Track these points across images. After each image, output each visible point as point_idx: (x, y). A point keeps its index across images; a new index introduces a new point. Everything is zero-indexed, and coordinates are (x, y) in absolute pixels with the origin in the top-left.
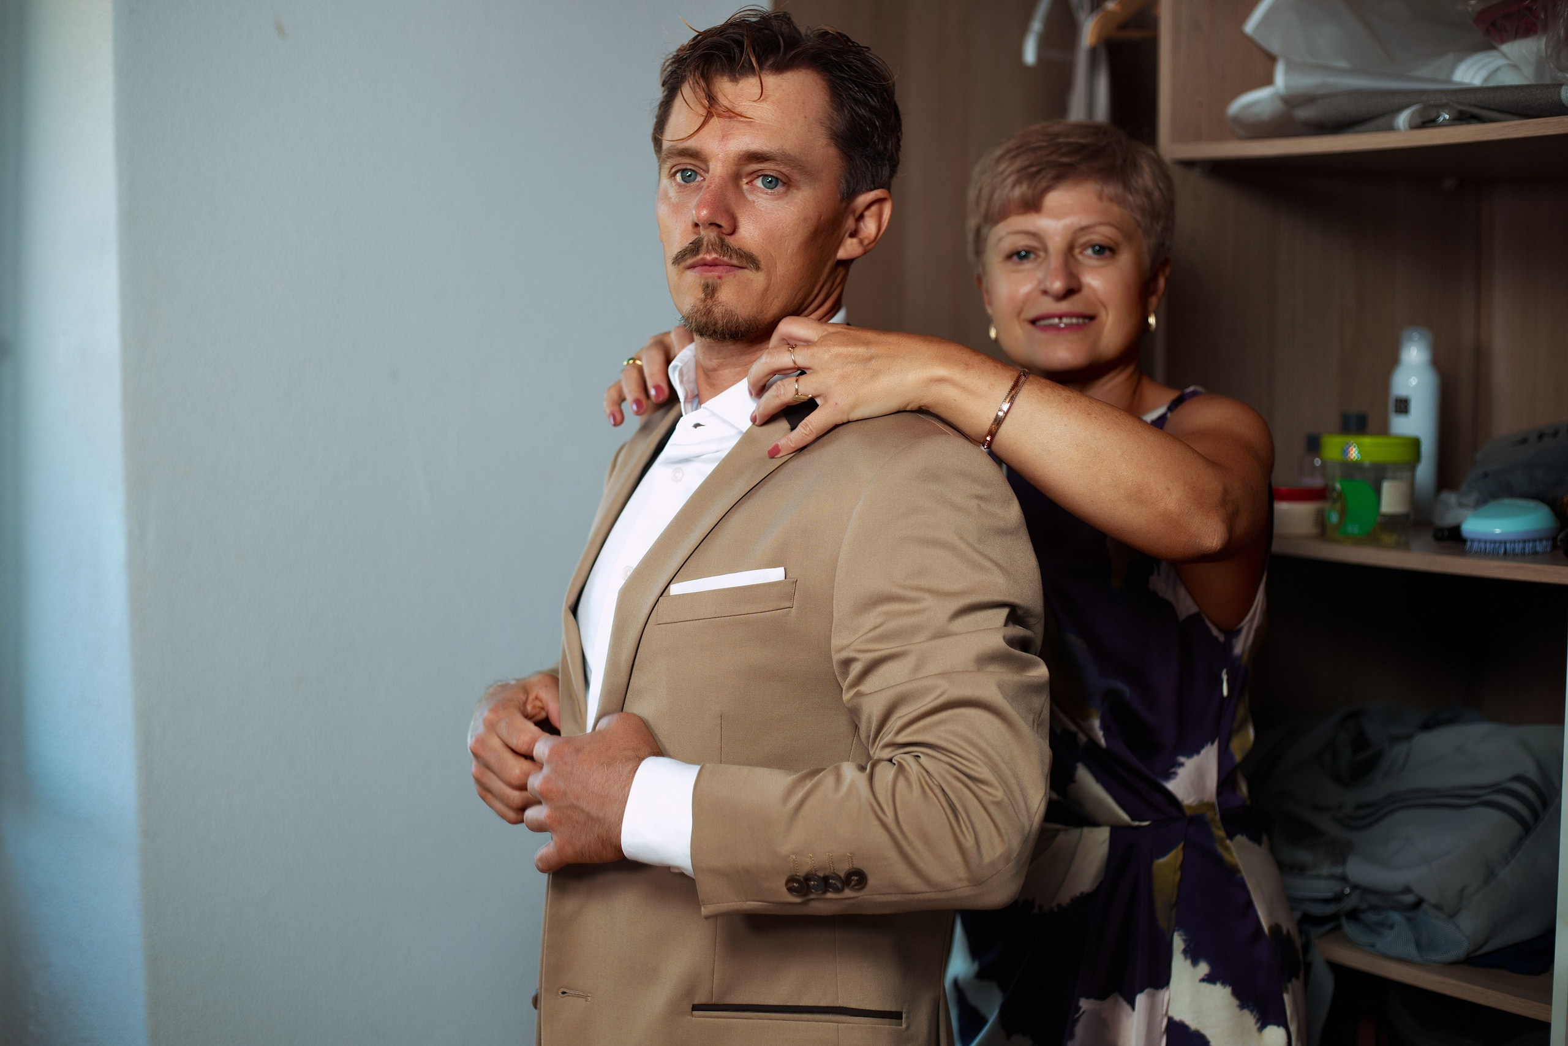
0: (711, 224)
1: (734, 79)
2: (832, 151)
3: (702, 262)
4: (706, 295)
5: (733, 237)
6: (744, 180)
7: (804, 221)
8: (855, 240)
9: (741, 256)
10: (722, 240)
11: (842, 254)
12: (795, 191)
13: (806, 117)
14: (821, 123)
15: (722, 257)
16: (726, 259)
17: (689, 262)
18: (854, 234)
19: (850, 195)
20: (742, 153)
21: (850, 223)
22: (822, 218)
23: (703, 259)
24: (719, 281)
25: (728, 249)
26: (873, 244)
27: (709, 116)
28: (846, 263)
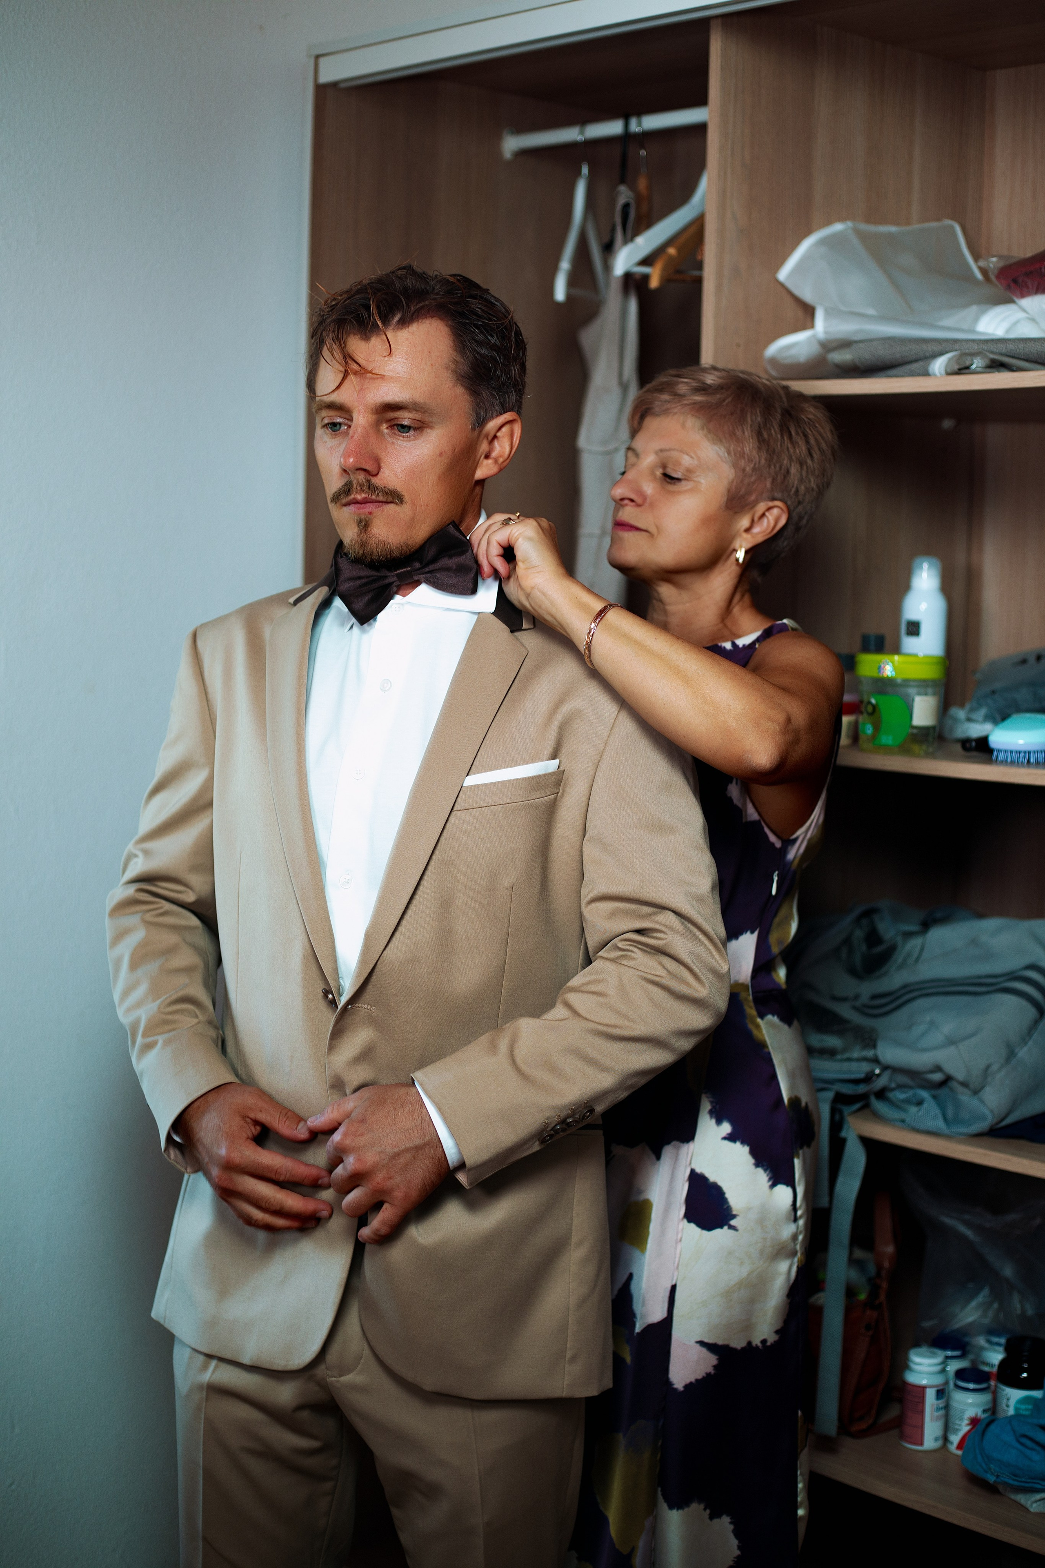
0: (357, 469)
1: (366, 338)
2: (460, 390)
3: (354, 501)
4: (361, 529)
5: (375, 478)
6: (384, 425)
7: (440, 455)
8: (490, 461)
9: (387, 494)
10: (369, 481)
11: (479, 474)
12: (429, 431)
13: (432, 365)
14: (447, 368)
15: (370, 496)
16: (374, 497)
17: (344, 501)
18: (487, 457)
19: (480, 423)
20: (378, 405)
21: (484, 447)
22: (456, 450)
23: (354, 499)
24: (370, 516)
25: (374, 489)
26: (508, 461)
27: (346, 375)
28: (481, 482)
